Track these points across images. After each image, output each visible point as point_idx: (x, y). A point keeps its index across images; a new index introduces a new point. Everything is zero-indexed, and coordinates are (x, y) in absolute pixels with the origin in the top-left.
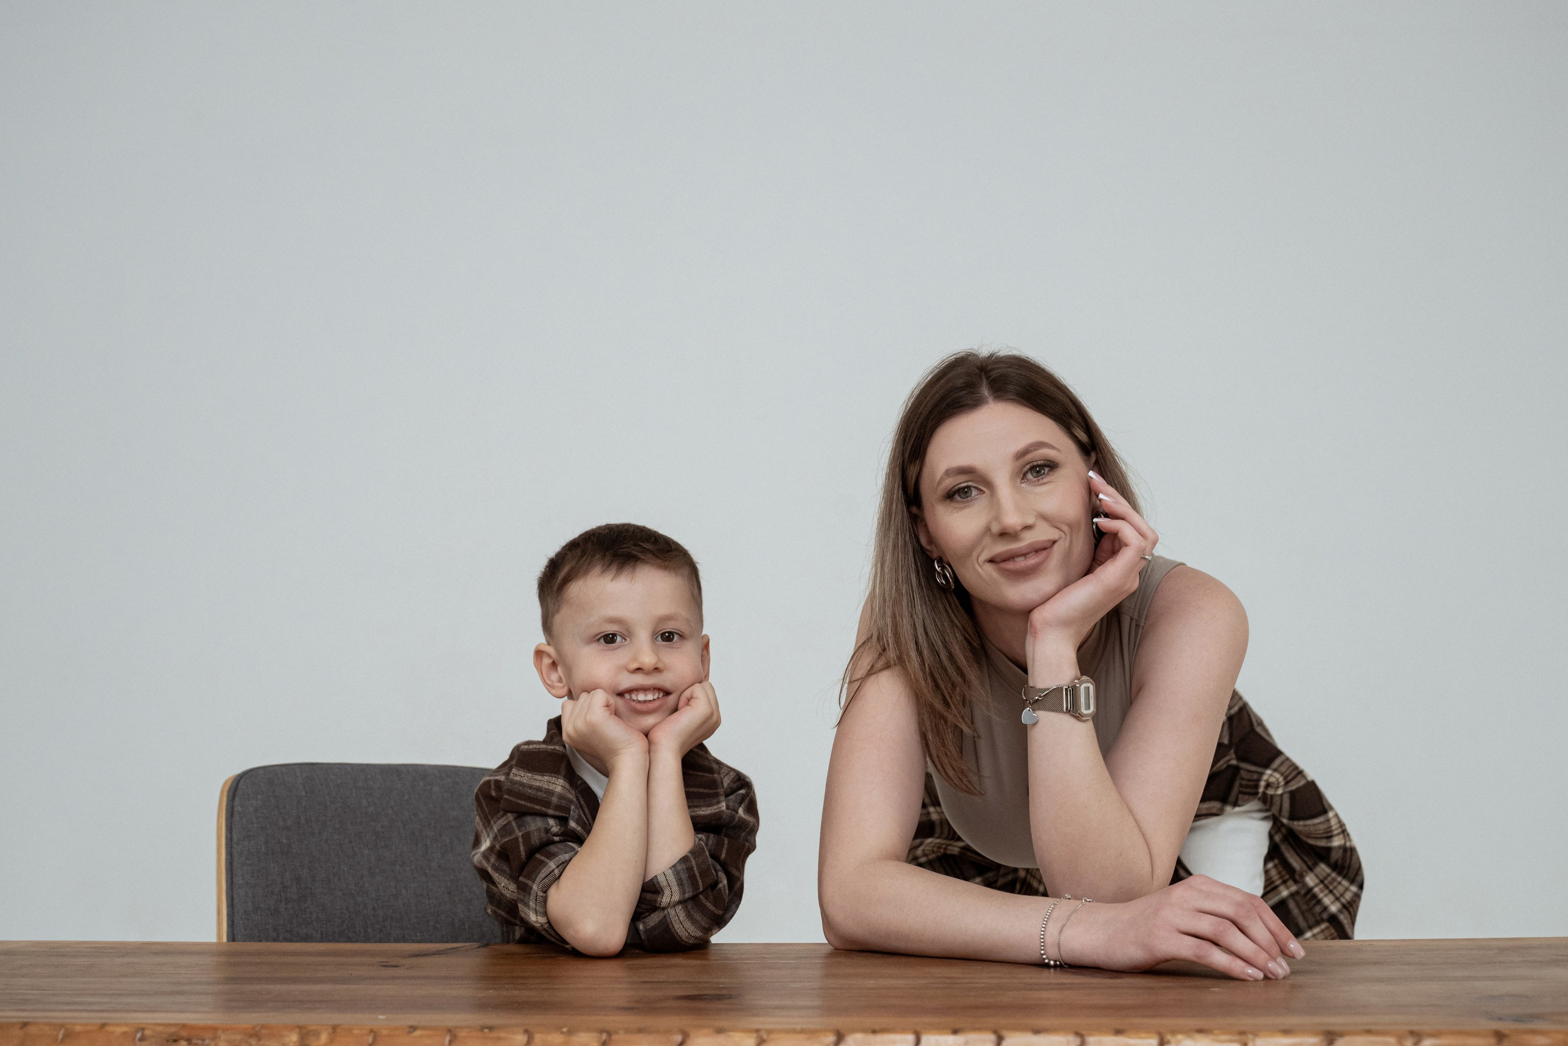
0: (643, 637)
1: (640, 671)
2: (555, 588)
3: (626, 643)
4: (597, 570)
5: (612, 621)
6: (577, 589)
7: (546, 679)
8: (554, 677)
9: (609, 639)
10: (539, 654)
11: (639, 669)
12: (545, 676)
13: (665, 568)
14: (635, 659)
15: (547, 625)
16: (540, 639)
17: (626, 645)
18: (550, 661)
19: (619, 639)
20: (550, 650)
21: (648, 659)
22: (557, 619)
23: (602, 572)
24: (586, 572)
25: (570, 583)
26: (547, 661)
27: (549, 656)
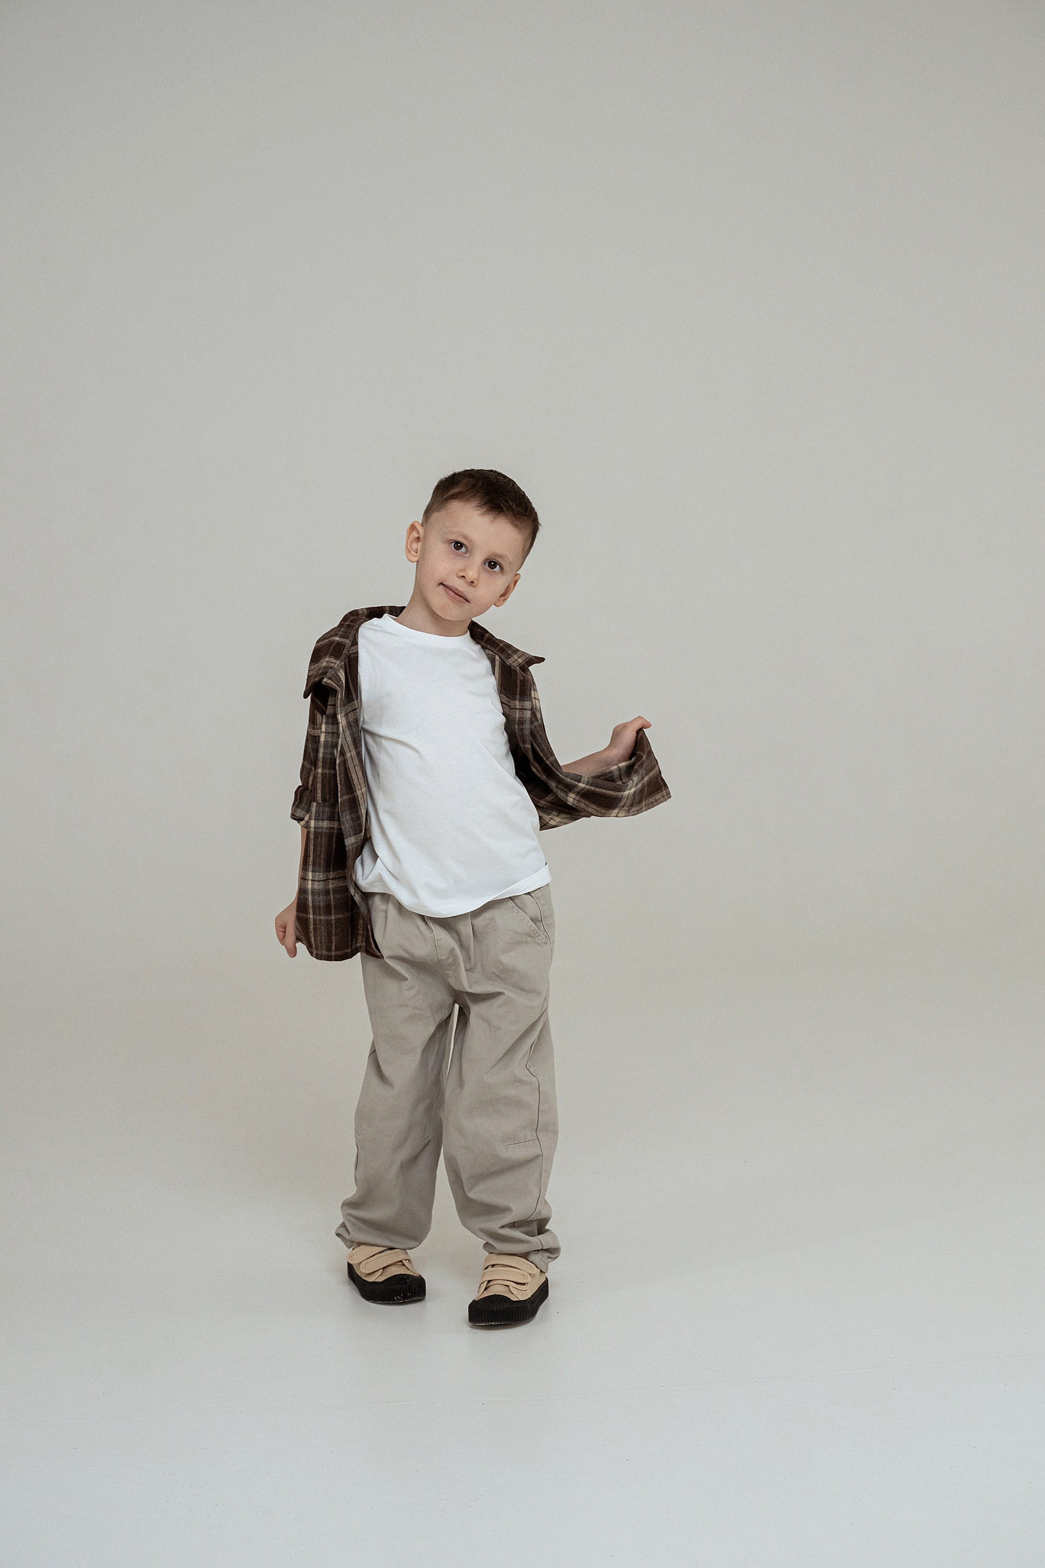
0: (479, 558)
1: (464, 578)
2: (445, 496)
3: (466, 555)
4: (475, 503)
5: (466, 538)
6: (456, 507)
7: (409, 544)
8: (415, 546)
9: (458, 545)
10: (413, 527)
11: (463, 576)
12: (409, 542)
13: (516, 526)
14: (464, 570)
15: (428, 512)
16: (420, 519)
17: (465, 556)
18: (418, 536)
19: (463, 549)
20: (421, 530)
21: (471, 574)
22: (435, 516)
23: (478, 506)
24: (468, 500)
25: (454, 500)
26: (415, 534)
27: (418, 533)
